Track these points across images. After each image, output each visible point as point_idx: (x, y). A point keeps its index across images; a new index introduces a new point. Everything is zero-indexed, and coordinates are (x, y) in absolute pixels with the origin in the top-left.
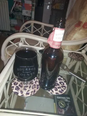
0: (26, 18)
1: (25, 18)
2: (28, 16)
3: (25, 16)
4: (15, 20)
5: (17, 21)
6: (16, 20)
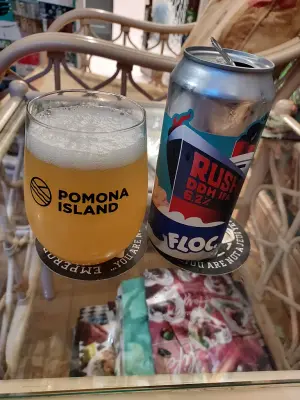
0: (54, 14)
1: (51, 11)
2: (63, 7)
3: (48, 6)
4: (10, 23)
5: (20, 25)
6: (15, 23)
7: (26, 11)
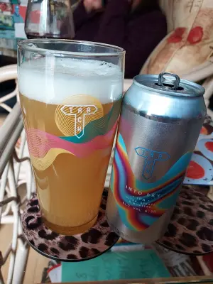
7: (7, 44)
